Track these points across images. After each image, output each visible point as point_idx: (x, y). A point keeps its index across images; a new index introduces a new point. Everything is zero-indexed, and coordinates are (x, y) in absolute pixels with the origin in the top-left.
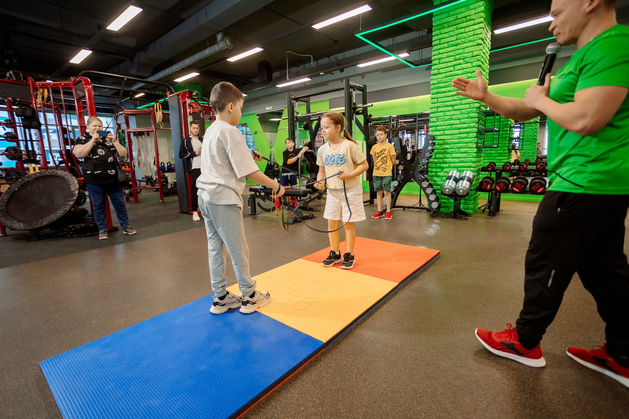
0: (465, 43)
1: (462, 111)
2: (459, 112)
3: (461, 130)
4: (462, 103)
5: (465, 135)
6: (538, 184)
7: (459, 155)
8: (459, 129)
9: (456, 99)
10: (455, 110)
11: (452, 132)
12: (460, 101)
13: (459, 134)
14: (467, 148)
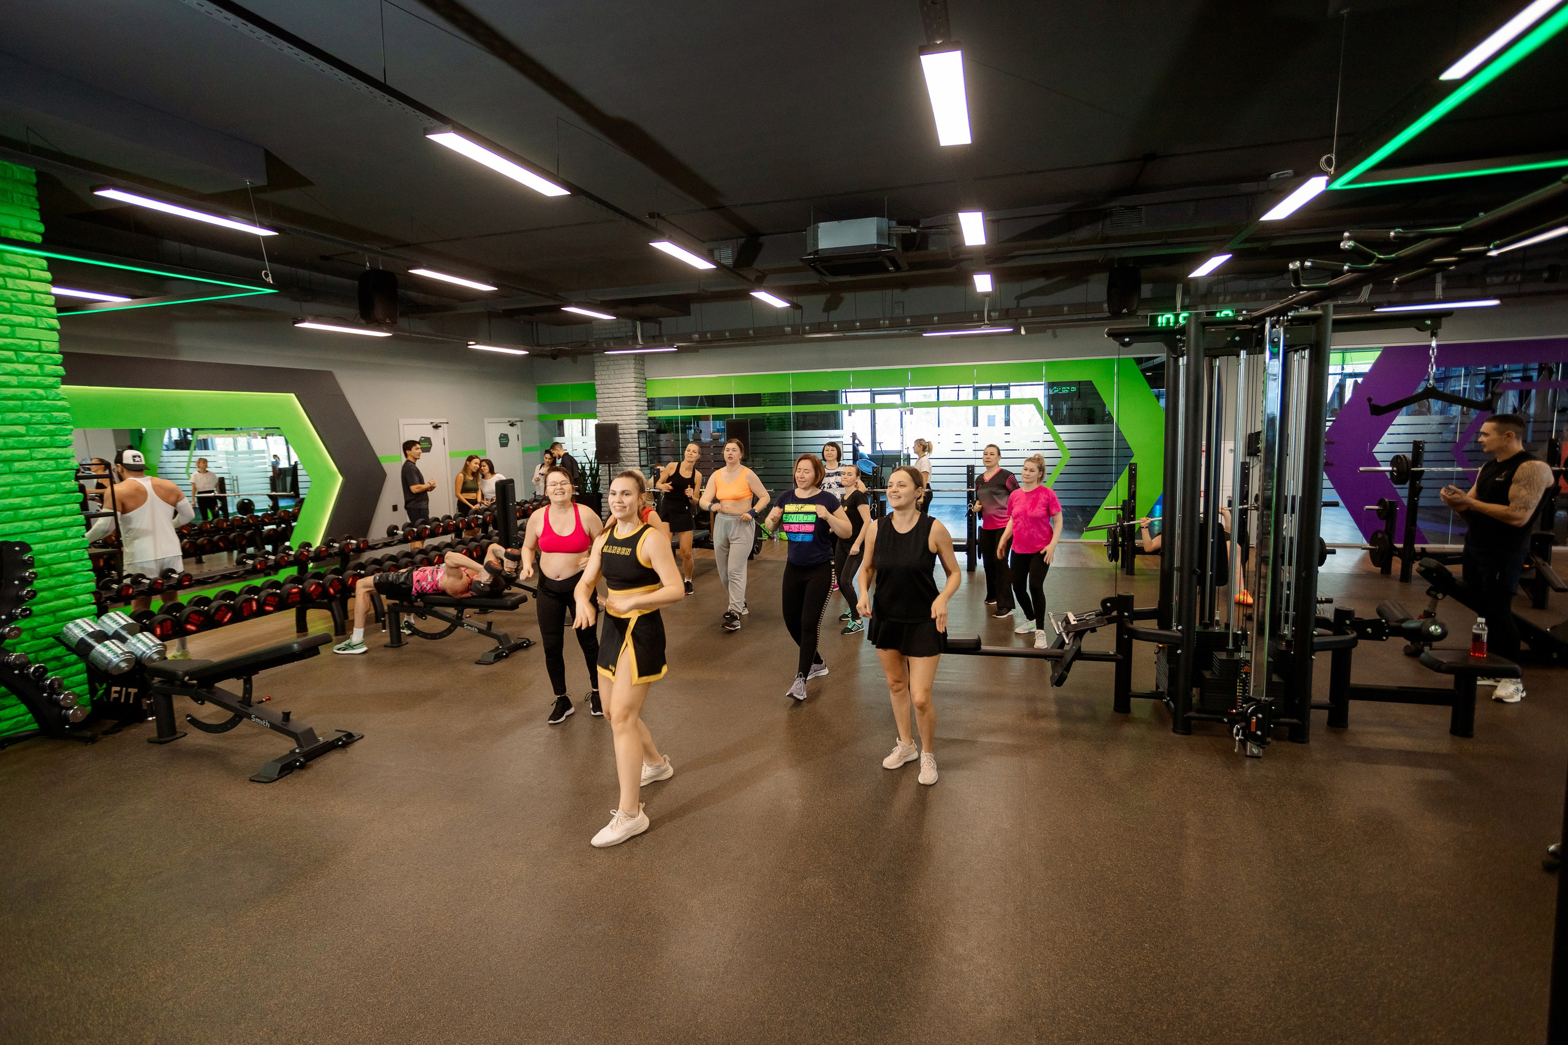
0: (11, 313)
1: (40, 475)
2: (28, 478)
3: (45, 521)
4: (34, 455)
5: (60, 532)
6: (223, 608)
7: (52, 582)
8: (40, 518)
9: (16, 445)
10: (18, 472)
11: (22, 527)
12: (27, 452)
13: (42, 530)
14: (69, 561)
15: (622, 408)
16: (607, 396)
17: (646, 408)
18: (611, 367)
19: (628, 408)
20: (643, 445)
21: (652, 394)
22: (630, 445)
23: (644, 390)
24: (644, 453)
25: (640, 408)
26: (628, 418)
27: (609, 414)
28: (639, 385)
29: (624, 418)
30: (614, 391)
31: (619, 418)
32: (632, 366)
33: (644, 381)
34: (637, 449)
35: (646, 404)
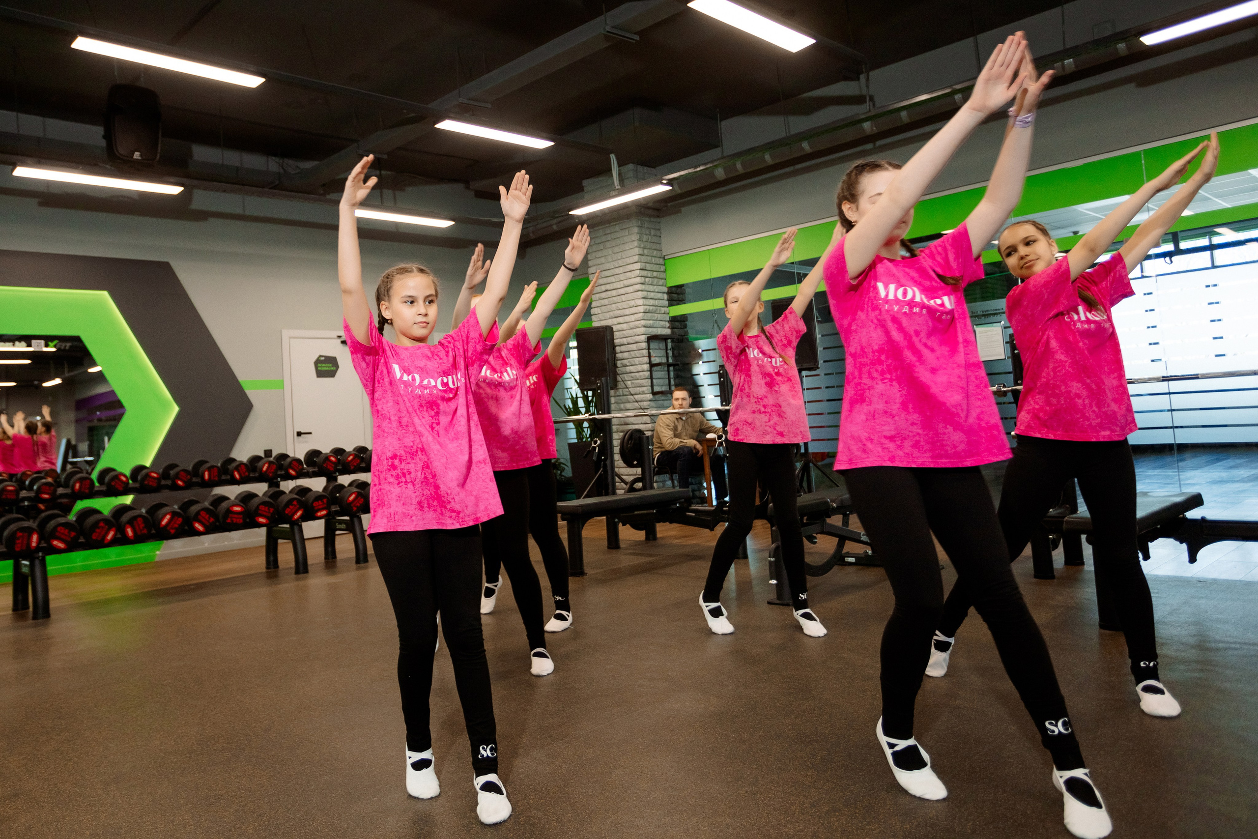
15: (624, 305)
16: (603, 288)
17: (666, 303)
18: (608, 244)
19: (632, 303)
20: (655, 360)
21: (673, 281)
22: (637, 361)
23: (662, 275)
24: (659, 373)
25: (652, 302)
26: (633, 318)
27: (608, 315)
28: (648, 267)
29: (627, 319)
30: (612, 279)
31: (621, 320)
32: (635, 237)
33: (661, 261)
34: (646, 367)
35: (666, 296)
